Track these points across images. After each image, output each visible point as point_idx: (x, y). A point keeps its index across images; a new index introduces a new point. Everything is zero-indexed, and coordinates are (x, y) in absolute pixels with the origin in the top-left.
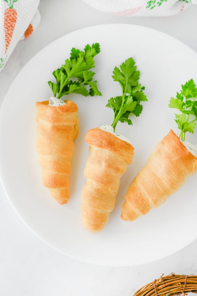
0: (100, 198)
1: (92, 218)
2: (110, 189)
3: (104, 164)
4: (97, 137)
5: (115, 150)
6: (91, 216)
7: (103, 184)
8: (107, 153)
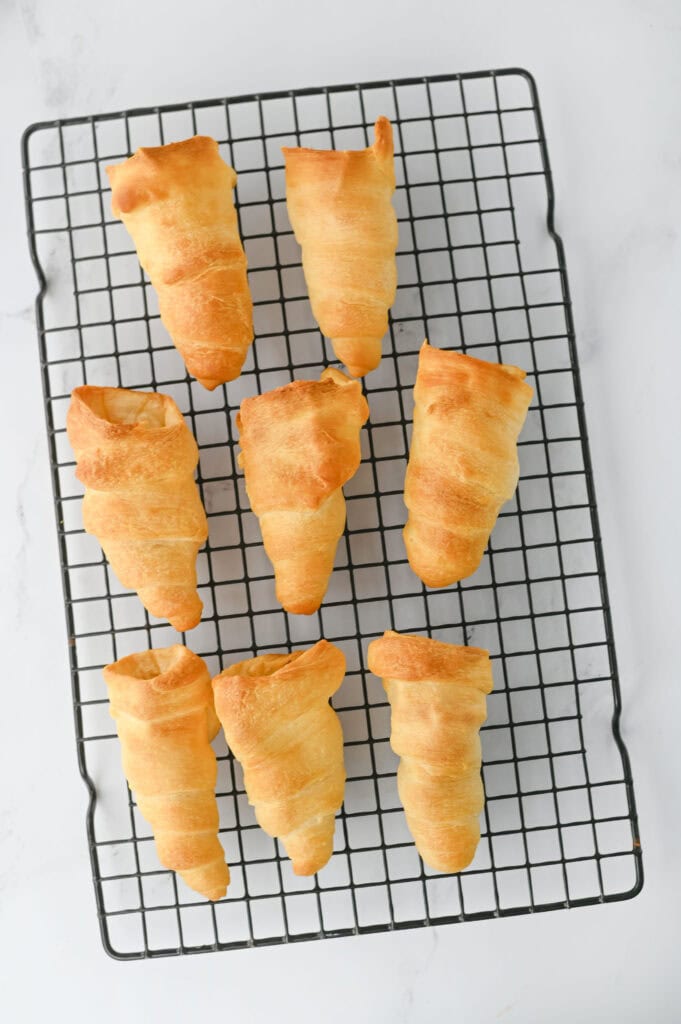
0: (449, 794)
1: (443, 844)
2: (465, 768)
3: (435, 717)
4: (398, 658)
5: (450, 675)
6: (441, 841)
7: (447, 763)
8: (435, 689)
